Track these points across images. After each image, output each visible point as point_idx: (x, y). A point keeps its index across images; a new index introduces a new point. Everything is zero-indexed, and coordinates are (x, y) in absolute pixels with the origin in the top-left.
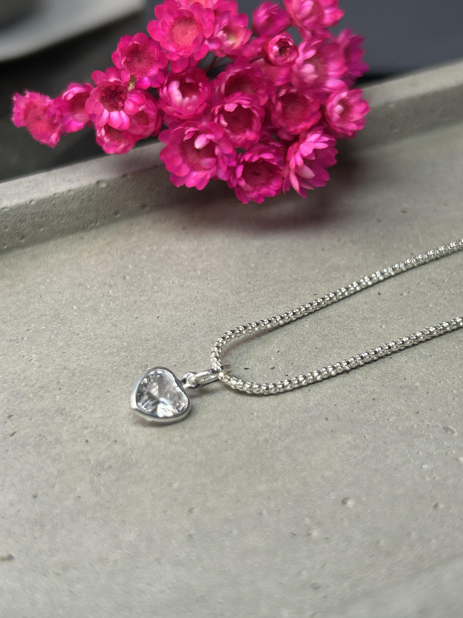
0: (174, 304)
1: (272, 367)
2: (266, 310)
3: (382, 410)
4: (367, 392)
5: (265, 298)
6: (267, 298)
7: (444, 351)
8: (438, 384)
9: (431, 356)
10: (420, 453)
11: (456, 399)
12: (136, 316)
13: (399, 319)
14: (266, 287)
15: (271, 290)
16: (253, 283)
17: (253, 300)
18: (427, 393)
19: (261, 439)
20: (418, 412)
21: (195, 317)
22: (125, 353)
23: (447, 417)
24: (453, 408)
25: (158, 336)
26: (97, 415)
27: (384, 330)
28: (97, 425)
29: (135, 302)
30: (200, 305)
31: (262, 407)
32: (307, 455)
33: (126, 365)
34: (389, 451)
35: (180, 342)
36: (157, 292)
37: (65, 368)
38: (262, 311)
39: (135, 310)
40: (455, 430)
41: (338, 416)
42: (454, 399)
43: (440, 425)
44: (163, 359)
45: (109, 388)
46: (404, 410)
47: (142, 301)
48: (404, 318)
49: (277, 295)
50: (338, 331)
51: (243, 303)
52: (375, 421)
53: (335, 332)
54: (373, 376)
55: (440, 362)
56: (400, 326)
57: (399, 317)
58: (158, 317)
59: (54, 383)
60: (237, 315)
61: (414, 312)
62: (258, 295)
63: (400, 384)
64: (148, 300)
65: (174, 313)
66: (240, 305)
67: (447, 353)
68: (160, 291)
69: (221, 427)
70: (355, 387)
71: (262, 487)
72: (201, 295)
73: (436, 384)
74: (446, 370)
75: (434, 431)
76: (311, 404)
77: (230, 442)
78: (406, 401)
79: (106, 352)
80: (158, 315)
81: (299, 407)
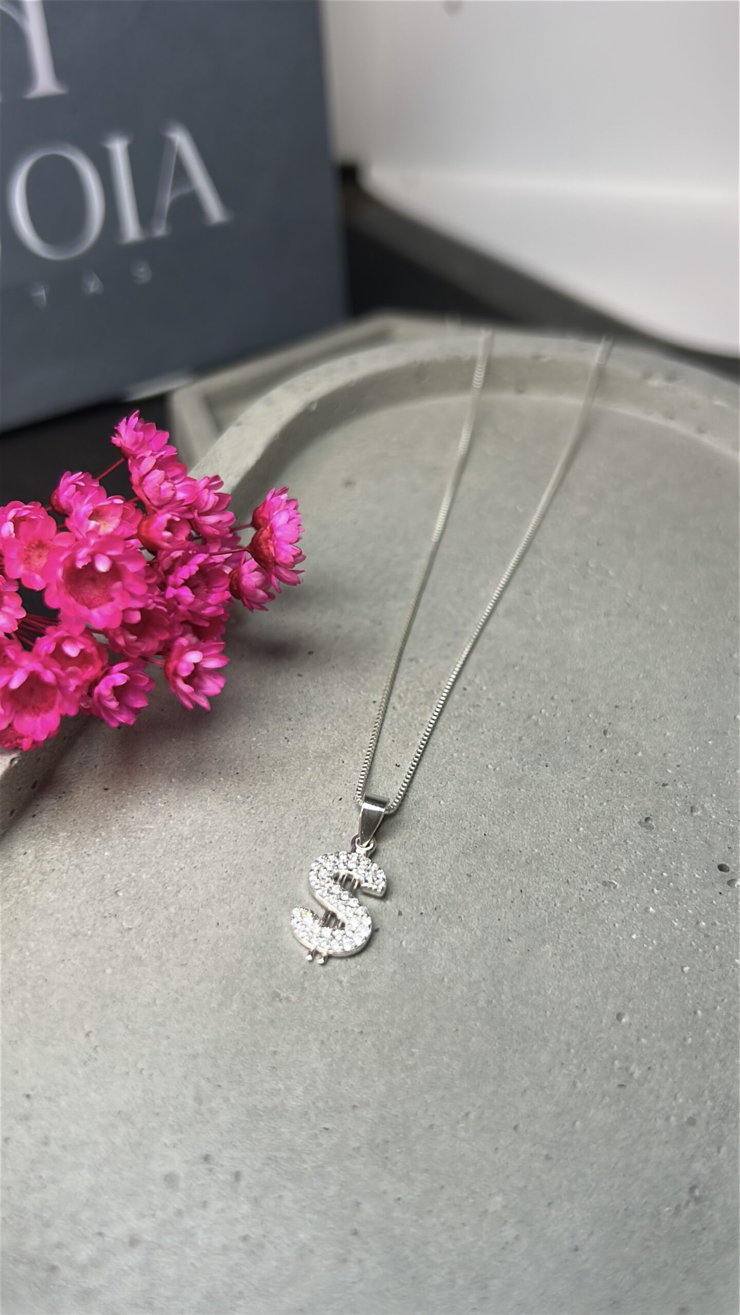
0: (213, 897)
1: (397, 913)
2: (316, 847)
3: (541, 898)
4: (508, 887)
5: (298, 833)
6: (301, 830)
7: (517, 800)
8: (551, 840)
9: (514, 812)
10: (617, 925)
11: (580, 848)
12: (191, 938)
13: (445, 786)
14: (282, 816)
15: (292, 819)
16: (264, 820)
17: (288, 841)
18: (552, 854)
19: (482, 1003)
20: (568, 882)
21: (256, 899)
22: (238, 993)
23: (593, 871)
24: (588, 858)
25: (246, 948)
26: (299, 1091)
27: (447, 807)
28: (313, 1103)
29: (168, 919)
30: (243, 881)
31: (442, 967)
32: (539, 993)
33: (255, 1008)
34: (593, 940)
35: (277, 941)
36: (178, 892)
37: (195, 1056)
38: (313, 850)
39: (182, 928)
40: (614, 881)
41: (515, 931)
42: (577, 848)
43: (599, 884)
44: (283, 972)
45: (272, 1049)
46: (557, 886)
47: (175, 914)
48: (449, 783)
49: (305, 822)
50: (408, 830)
51: (284, 851)
52: (549, 915)
53: (408, 835)
54: (494, 865)
55: (527, 815)
56: (454, 793)
57: (444, 783)
58: (218, 924)
59: (203, 1082)
60: (296, 870)
61: (448, 769)
62: (286, 833)
63: (523, 859)
64: (180, 908)
65: (227, 907)
66: (283, 856)
67: (522, 801)
68: (181, 889)
69: (432, 1016)
70: (492, 888)
71: (545, 1057)
72: (228, 867)
73: (549, 840)
74: (540, 821)
75: (600, 893)
76: (479, 933)
77: (460, 1028)
78: (546, 875)
79: (214, 1005)
80: (214, 921)
81: (474, 943)
